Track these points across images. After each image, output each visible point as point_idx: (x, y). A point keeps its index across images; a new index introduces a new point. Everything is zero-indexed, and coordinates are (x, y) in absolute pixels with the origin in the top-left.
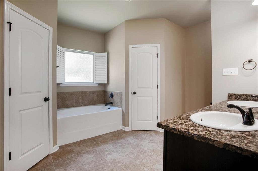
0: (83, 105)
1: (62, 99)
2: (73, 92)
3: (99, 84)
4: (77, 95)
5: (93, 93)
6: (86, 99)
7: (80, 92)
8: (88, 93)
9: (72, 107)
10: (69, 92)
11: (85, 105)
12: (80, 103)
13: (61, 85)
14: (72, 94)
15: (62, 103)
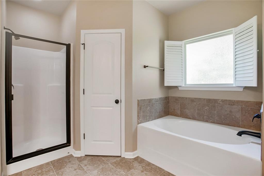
0: (210, 121)
1: (180, 105)
2: (195, 98)
3: (246, 88)
4: (199, 104)
5: (231, 105)
6: (216, 112)
7: (204, 99)
8: (220, 104)
9: (193, 119)
10: (189, 98)
11: (213, 122)
12: (205, 117)
13: (180, 88)
14: (193, 100)
15: (180, 111)
